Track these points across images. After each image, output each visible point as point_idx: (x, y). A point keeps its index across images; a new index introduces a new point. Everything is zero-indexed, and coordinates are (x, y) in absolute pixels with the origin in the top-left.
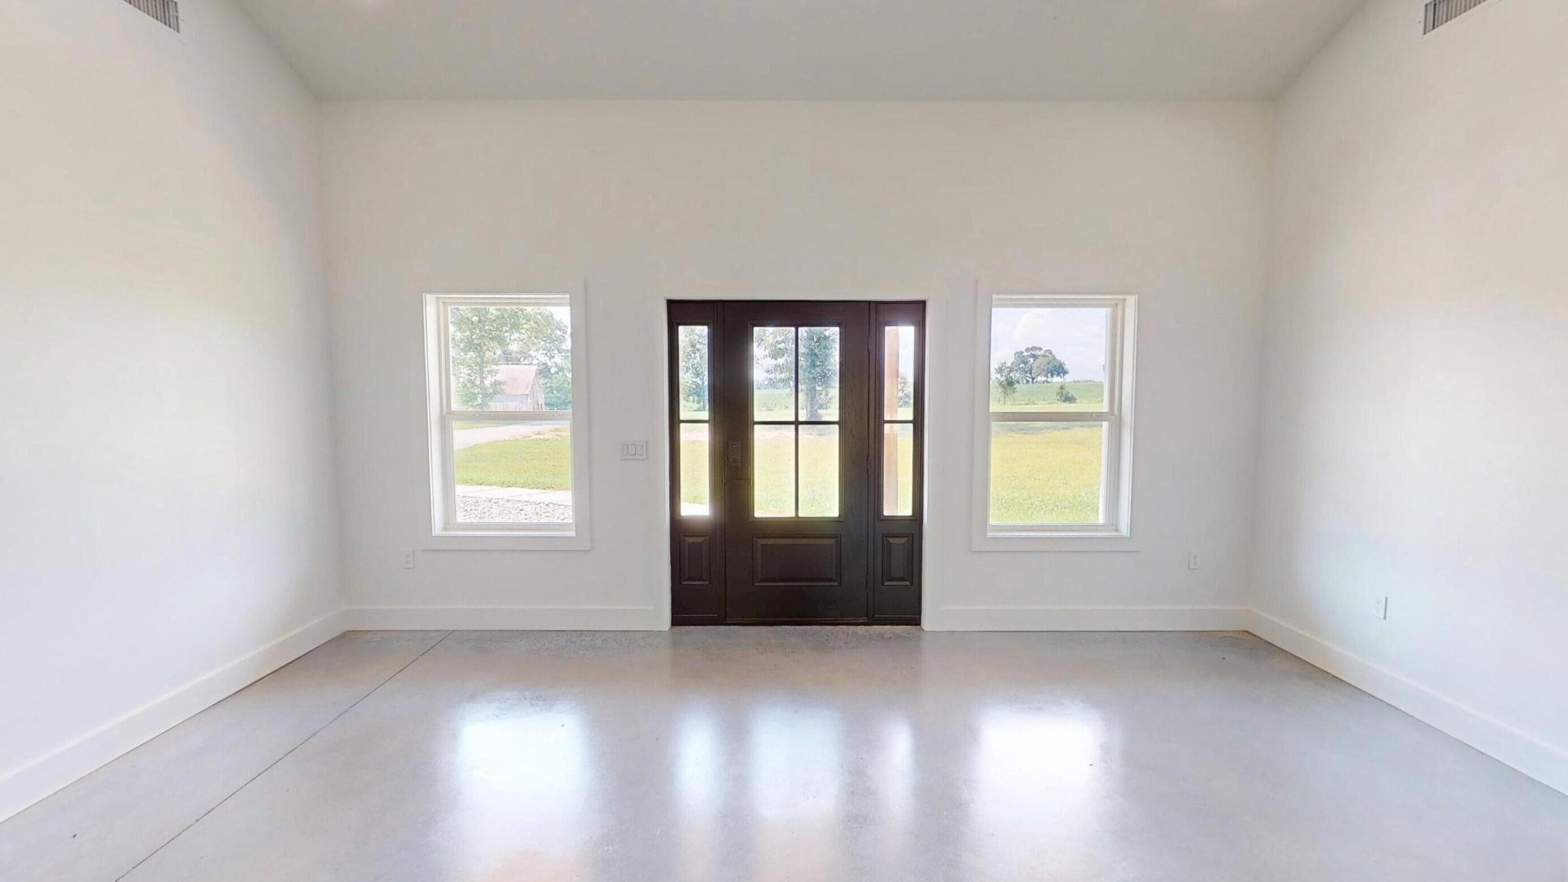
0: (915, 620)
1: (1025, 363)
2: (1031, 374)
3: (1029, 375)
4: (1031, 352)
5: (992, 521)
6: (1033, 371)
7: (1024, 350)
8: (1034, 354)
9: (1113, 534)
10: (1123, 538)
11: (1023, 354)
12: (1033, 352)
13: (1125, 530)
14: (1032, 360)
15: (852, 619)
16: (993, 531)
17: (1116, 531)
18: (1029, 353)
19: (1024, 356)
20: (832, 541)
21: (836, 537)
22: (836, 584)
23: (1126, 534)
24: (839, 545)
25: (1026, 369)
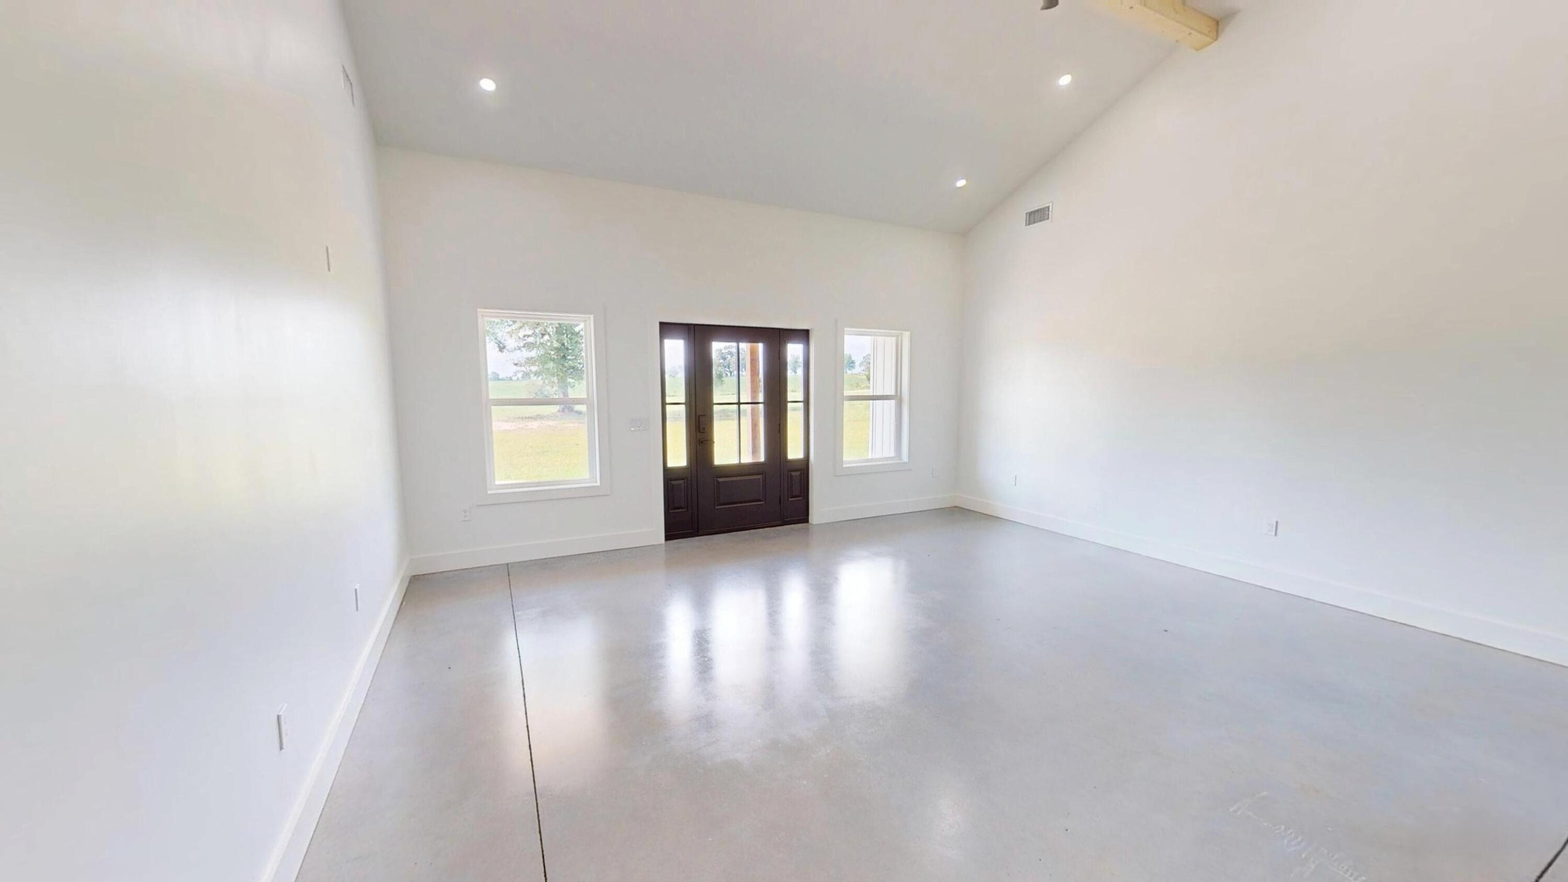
0: (806, 520)
1: (724, 359)
2: (729, 368)
3: (728, 370)
4: (728, 350)
5: (845, 459)
6: (730, 366)
7: (722, 348)
8: (731, 352)
9: (898, 461)
10: (905, 463)
11: (722, 351)
12: (730, 350)
13: (905, 458)
14: (729, 356)
15: (773, 523)
16: (846, 464)
17: (900, 460)
18: (727, 351)
19: (723, 353)
20: (760, 477)
21: (762, 474)
22: (763, 503)
23: (905, 460)
24: (765, 480)
25: (726, 365)
